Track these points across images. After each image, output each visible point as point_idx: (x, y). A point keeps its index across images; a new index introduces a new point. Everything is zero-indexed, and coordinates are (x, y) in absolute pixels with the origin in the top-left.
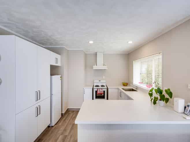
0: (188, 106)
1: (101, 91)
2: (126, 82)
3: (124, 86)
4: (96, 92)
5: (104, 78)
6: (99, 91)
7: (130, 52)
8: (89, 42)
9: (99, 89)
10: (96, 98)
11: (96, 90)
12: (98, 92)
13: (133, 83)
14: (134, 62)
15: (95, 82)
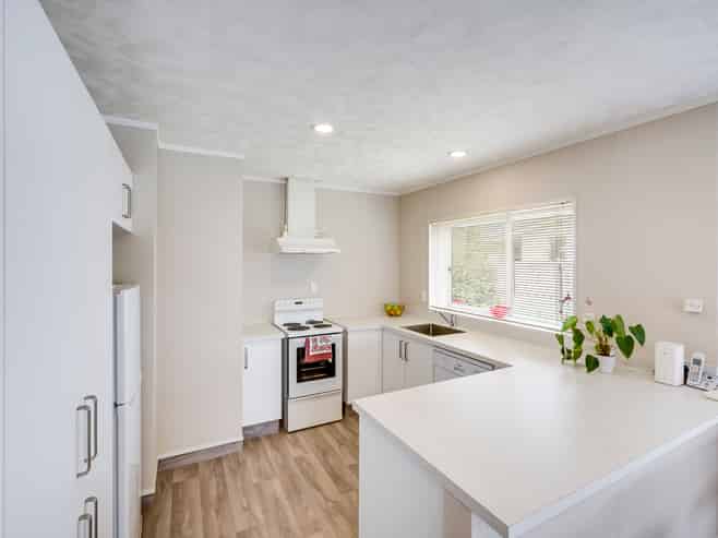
0: (697, 362)
1: (322, 348)
2: (394, 299)
3: (391, 315)
4: (301, 352)
5: (314, 287)
6: (315, 347)
7: (412, 190)
8: (312, 127)
9: (315, 340)
10: (299, 380)
11: (302, 345)
12: (311, 353)
13: (427, 303)
14: (430, 226)
15: (277, 308)
